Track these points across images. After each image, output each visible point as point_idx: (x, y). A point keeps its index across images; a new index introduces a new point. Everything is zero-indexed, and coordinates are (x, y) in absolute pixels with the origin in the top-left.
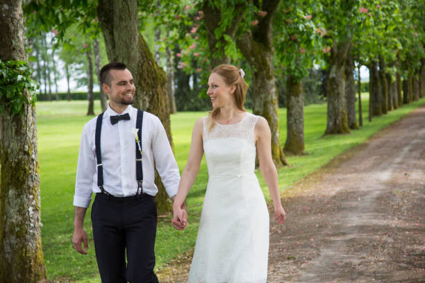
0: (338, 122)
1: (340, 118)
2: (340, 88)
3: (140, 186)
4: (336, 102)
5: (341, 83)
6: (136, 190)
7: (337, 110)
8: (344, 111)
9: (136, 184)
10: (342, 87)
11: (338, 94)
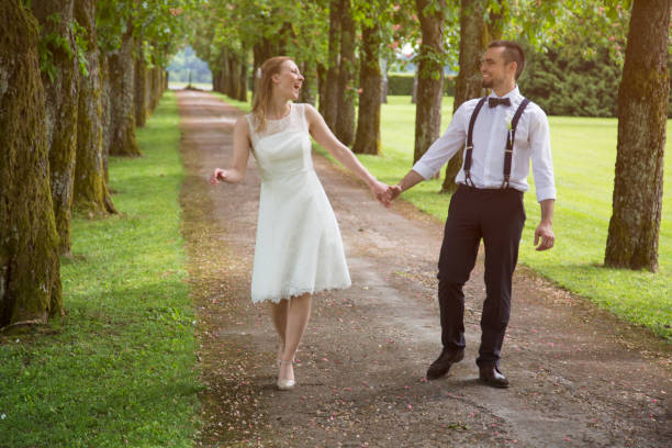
0: (120, 134)
1: (124, 128)
2: (125, 75)
3: (506, 179)
4: (119, 99)
5: (127, 66)
6: (501, 183)
7: (119, 114)
8: (132, 117)
9: (501, 176)
10: (129, 74)
11: (123, 85)
